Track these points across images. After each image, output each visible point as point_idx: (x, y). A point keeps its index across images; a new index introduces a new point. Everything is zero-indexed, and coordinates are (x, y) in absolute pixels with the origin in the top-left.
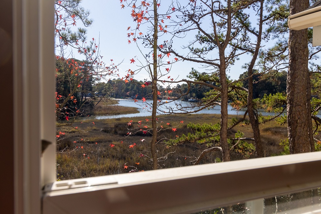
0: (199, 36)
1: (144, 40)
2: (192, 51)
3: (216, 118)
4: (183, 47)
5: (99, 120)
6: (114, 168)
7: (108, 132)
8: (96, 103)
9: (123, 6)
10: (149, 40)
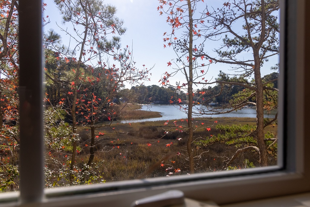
0: (226, 39)
1: (175, 45)
2: (220, 54)
3: (237, 121)
4: (215, 50)
5: (124, 124)
6: (141, 169)
7: (133, 135)
8: (121, 108)
9: (161, 13)
10: (180, 45)
